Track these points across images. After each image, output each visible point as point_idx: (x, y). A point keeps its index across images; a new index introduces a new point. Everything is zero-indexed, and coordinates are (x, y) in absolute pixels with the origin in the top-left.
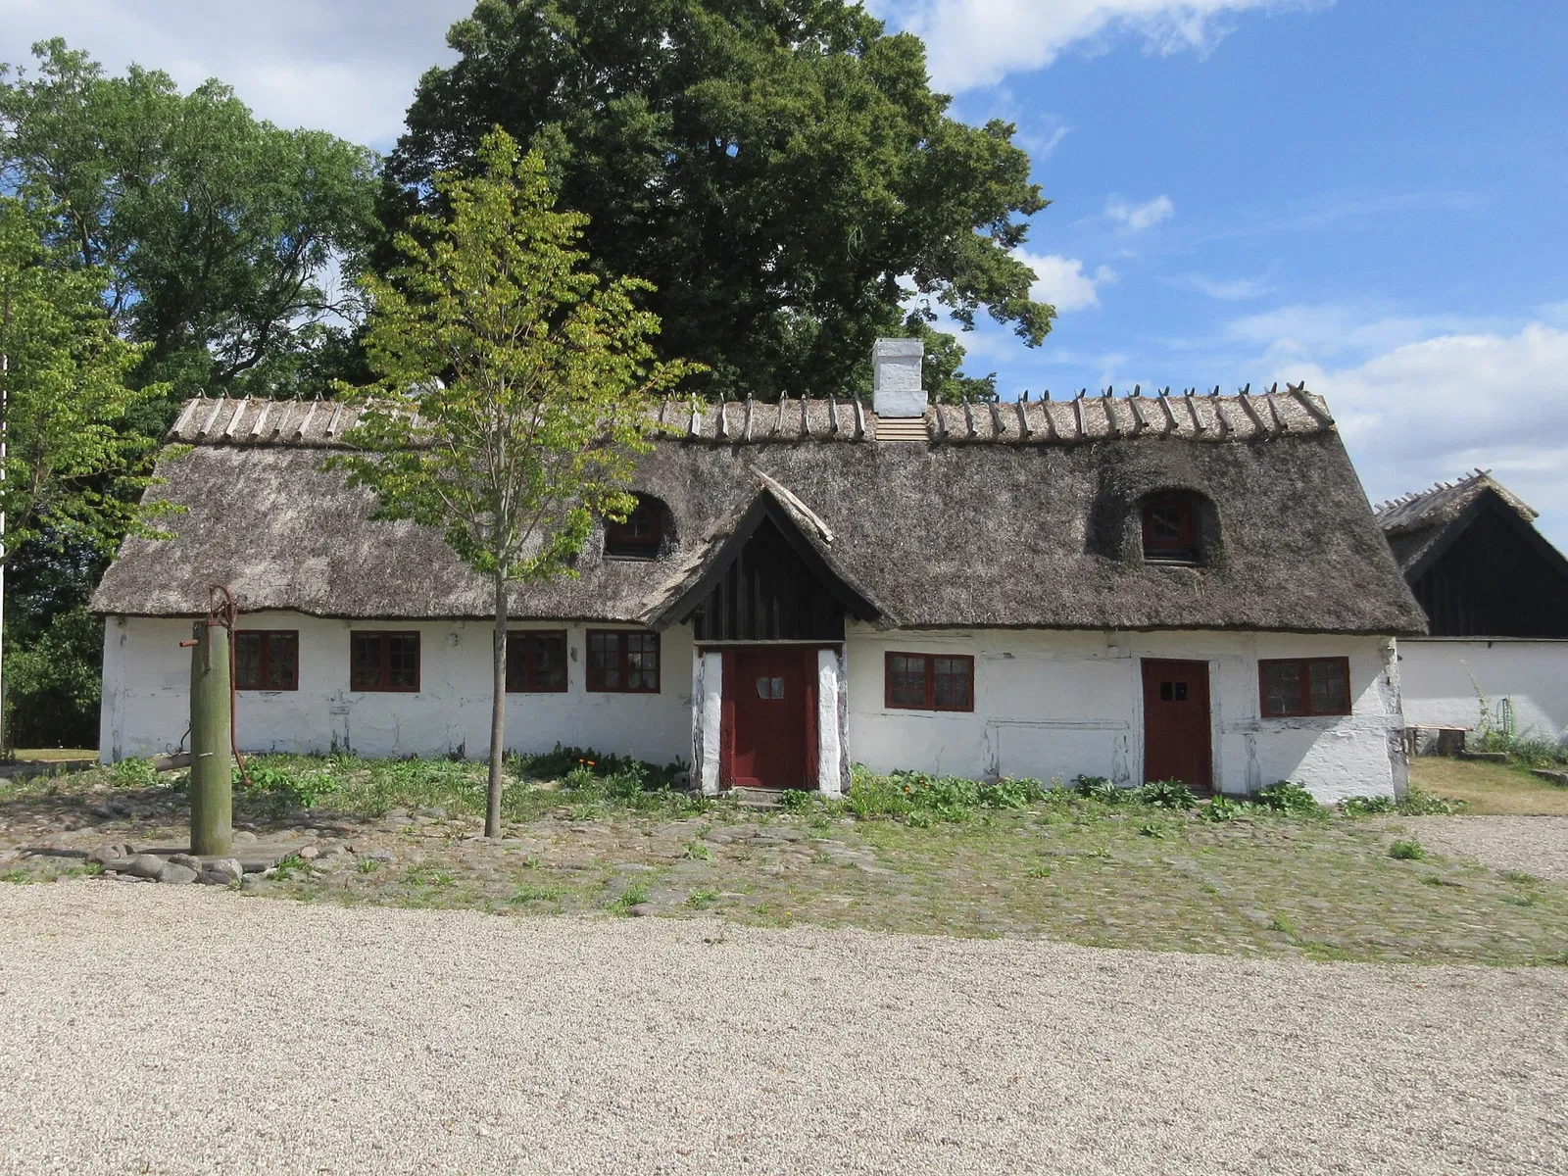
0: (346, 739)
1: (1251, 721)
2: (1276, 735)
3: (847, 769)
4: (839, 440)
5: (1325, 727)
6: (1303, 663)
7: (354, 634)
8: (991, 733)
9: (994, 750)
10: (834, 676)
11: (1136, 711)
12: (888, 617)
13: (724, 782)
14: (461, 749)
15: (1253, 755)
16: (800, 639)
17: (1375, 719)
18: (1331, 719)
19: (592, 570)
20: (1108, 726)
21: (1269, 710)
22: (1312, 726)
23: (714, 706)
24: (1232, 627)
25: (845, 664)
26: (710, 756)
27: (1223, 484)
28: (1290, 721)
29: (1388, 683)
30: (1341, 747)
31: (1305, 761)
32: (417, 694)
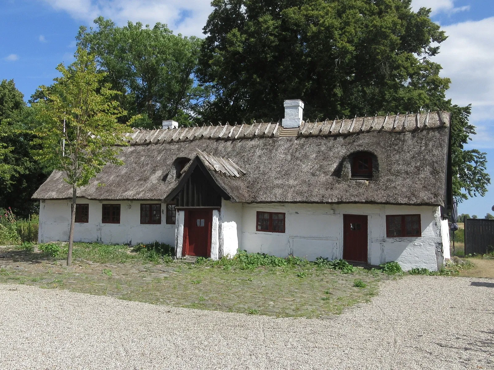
0: (101, 238)
1: (383, 238)
2: (392, 243)
3: (221, 251)
4: (266, 137)
5: (411, 241)
6: (403, 217)
7: (103, 205)
8: (291, 241)
9: (291, 247)
10: (217, 219)
11: (340, 234)
12: (233, 198)
13: (183, 254)
14: (130, 242)
15: (383, 251)
16: (207, 206)
17: (430, 238)
18: (414, 238)
19: (170, 184)
20: (331, 239)
21: (390, 234)
22: (406, 240)
23: (182, 228)
24: (367, 202)
25: (222, 215)
26: (180, 245)
27: (395, 149)
28: (398, 239)
29: (436, 225)
30: (417, 250)
31: (403, 254)
32: (119, 224)
